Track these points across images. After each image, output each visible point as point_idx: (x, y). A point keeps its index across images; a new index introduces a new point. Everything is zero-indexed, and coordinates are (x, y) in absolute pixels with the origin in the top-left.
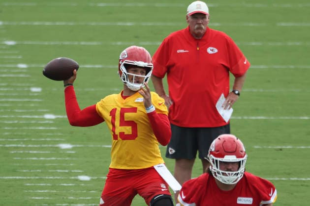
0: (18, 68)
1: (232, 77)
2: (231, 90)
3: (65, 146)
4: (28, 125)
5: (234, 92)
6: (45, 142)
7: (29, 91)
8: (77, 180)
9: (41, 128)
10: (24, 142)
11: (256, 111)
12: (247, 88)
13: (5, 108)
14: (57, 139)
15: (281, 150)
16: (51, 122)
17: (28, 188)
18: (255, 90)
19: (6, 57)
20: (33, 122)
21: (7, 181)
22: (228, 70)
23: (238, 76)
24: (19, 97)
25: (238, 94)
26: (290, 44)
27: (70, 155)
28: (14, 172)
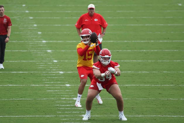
0: (34, 26)
1: (102, 28)
2: (102, 33)
3: (49, 51)
4: (37, 44)
5: (103, 33)
6: (43, 50)
7: (37, 33)
8: (53, 62)
9: (41, 45)
10: (36, 50)
11: (110, 39)
12: (107, 32)
13: (30, 39)
14: (47, 49)
15: (118, 52)
16: (44, 43)
17: (37, 65)
18: (110, 33)
19: (30, 22)
20: (39, 43)
21: (30, 62)
22: (101, 26)
23: (104, 28)
24: (34, 35)
25: (104, 34)
26: (121, 18)
27: (51, 54)
28: (33, 59)
